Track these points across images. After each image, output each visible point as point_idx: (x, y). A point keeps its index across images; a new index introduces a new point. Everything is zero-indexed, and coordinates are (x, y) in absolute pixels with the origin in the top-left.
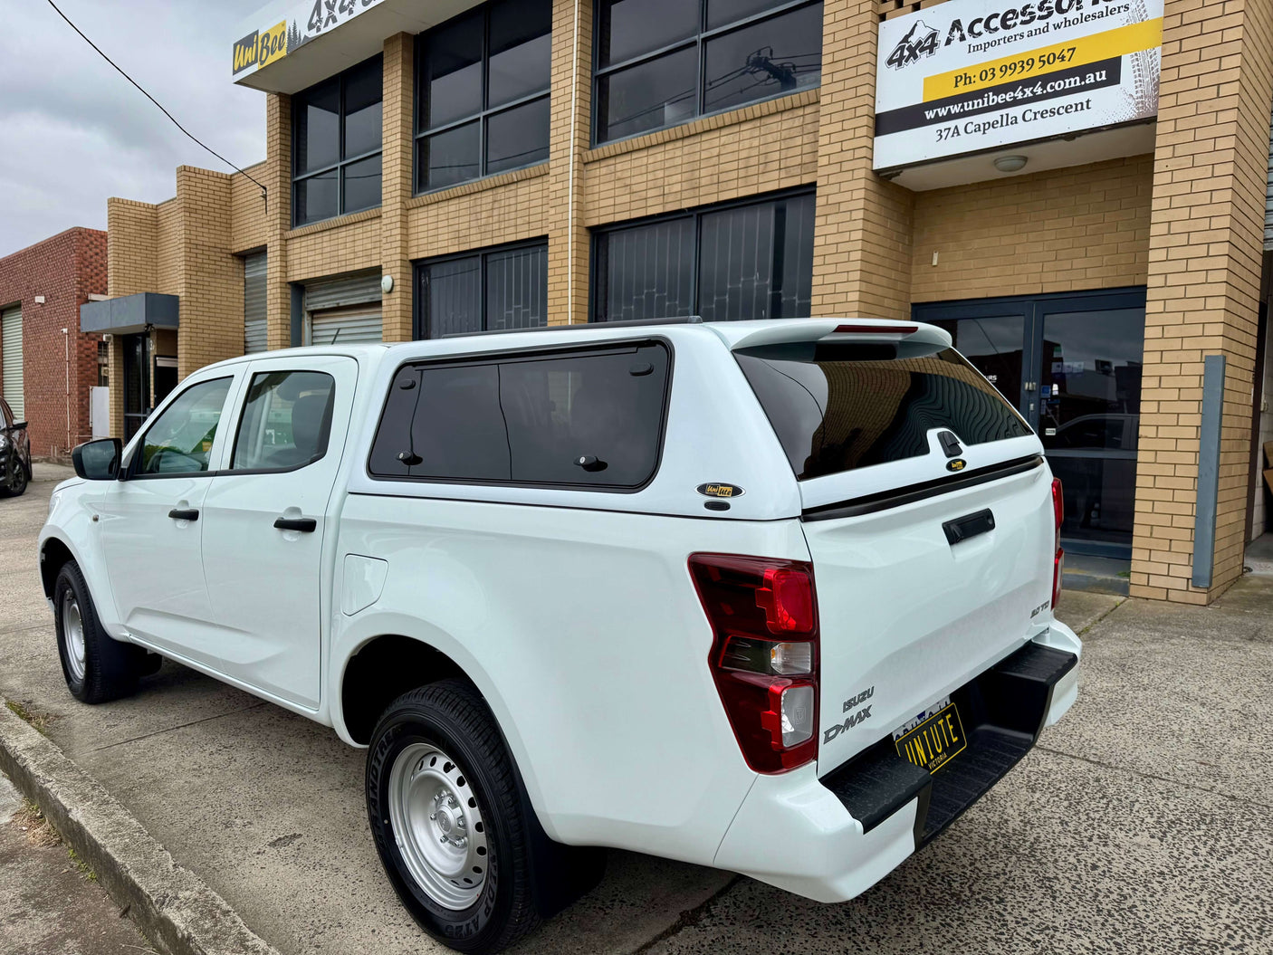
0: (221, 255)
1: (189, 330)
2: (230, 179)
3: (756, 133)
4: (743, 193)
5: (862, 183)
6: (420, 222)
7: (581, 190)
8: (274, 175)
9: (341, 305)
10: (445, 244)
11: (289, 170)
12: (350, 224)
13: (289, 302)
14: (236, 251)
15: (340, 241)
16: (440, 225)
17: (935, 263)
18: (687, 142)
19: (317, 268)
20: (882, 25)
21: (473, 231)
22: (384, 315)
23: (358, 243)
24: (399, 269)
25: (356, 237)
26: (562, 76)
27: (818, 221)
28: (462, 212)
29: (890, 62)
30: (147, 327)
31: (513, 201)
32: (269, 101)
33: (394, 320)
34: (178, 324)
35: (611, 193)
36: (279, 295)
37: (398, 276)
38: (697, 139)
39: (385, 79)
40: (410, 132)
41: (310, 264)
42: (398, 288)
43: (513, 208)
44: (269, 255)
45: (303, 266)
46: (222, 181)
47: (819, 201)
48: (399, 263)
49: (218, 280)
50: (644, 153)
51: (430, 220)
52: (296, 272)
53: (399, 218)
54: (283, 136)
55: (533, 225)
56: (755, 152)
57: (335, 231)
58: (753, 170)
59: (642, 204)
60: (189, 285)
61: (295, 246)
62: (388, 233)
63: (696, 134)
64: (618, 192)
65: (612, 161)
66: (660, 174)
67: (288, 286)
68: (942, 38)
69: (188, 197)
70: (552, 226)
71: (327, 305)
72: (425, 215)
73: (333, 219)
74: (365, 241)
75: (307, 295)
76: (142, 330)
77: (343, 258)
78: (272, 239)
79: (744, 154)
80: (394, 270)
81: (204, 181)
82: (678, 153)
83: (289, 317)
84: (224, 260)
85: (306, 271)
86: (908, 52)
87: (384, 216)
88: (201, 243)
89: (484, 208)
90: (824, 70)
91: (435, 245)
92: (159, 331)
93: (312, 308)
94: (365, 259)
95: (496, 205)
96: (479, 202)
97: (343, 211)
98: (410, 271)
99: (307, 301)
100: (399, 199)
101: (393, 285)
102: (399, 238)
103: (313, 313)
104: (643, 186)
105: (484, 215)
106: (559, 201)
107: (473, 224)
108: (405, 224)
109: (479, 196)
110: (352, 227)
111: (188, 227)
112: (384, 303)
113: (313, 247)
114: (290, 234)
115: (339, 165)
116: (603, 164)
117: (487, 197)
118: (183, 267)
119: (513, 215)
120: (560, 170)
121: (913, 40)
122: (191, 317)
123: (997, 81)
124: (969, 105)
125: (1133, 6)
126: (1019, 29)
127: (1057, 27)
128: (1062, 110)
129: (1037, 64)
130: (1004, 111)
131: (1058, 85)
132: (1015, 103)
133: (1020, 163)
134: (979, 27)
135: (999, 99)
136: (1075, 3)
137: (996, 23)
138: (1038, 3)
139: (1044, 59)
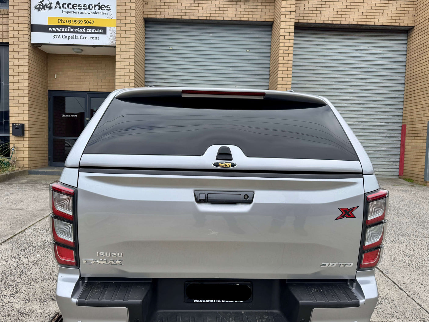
5: (27, 47)
17: (55, 78)
27: (10, 57)
29: (36, 8)
47: (10, 50)
68: (53, 6)
86: (42, 6)
90: (10, 4)
121: (44, 3)
123: (72, 24)
124: (63, 30)
125: (109, 14)
126: (78, 10)
127: (89, 13)
128: (91, 38)
129: (84, 23)
130: (75, 34)
131: (90, 31)
132: (77, 32)
133: (80, 51)
134: (65, 6)
135: (73, 30)
136: (93, 7)
137: (70, 6)
138: (83, 5)
139: (86, 22)
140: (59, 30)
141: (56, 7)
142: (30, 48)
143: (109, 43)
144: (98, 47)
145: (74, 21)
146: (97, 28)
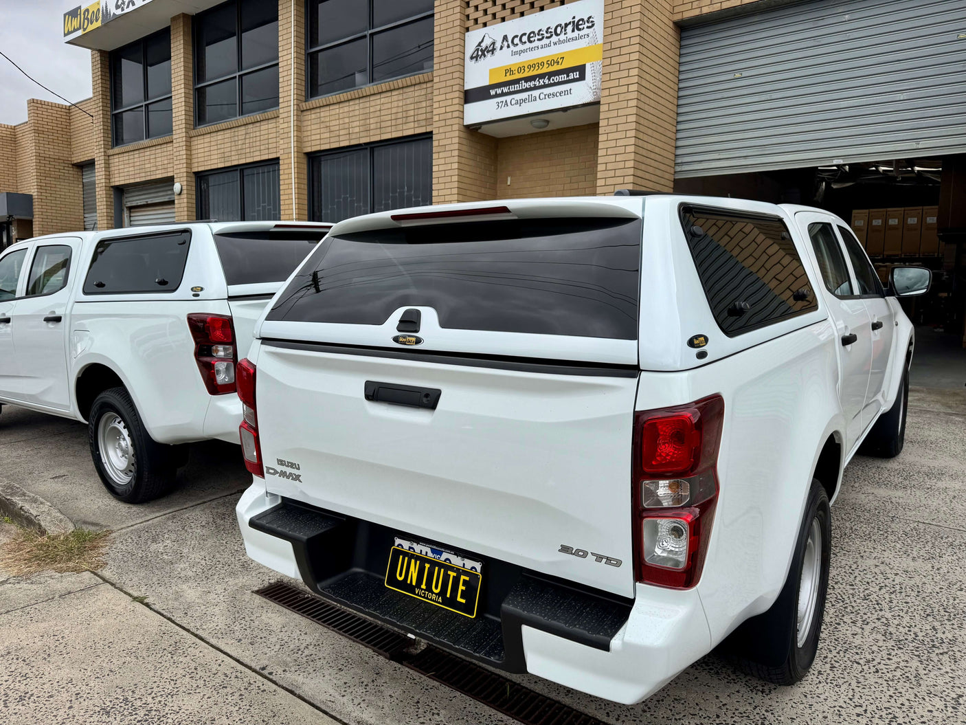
0: (64, 165)
1: (41, 220)
2: (69, 109)
3: (401, 97)
4: (395, 135)
5: (457, 134)
6: (199, 146)
7: (299, 129)
8: (98, 109)
9: (149, 202)
10: (216, 161)
11: (109, 105)
12: (152, 146)
13: (113, 200)
14: (75, 162)
15: (146, 158)
16: (212, 148)
17: (509, 183)
18: (361, 101)
19: (131, 177)
20: (467, 34)
21: (233, 153)
22: (176, 210)
23: (158, 160)
24: (185, 179)
25: (157, 156)
26: (285, 53)
27: (435, 156)
28: (226, 140)
29: (472, 58)
30: (9, 217)
31: (258, 134)
32: (92, 55)
33: (182, 214)
34: (33, 216)
35: (318, 131)
36: (104, 196)
37: (185, 183)
38: (367, 99)
39: (172, 46)
40: (191, 83)
41: (126, 174)
42: (185, 192)
43: (258, 139)
44: (96, 167)
45: (121, 175)
46: (63, 110)
47: (435, 143)
48: (185, 175)
49: (62, 184)
50: (337, 106)
51: (206, 145)
52: (116, 179)
53: (184, 143)
54: (104, 81)
55: (271, 151)
56: (400, 110)
57: (142, 151)
58: (400, 121)
59: (337, 139)
60: (40, 187)
61: (115, 161)
62: (177, 154)
63: (366, 96)
64: (322, 130)
65: (318, 110)
66: (347, 120)
67: (111, 189)
68: (498, 45)
69: (36, 122)
70: (282, 152)
71: (139, 203)
72: (202, 141)
73: (141, 142)
74: (163, 158)
75: (126, 195)
76: (5, 220)
77: (148, 170)
78: (99, 155)
79: (394, 111)
80: (182, 179)
81: (49, 111)
82: (357, 107)
83: (113, 211)
84: (66, 168)
85: (123, 178)
86: (482, 52)
87: (175, 141)
88: (48, 156)
89: (240, 138)
90: (436, 60)
91: (209, 163)
92: (19, 220)
93: (129, 204)
94: (163, 171)
95: (248, 136)
96: (236, 134)
97: (148, 136)
98: (194, 179)
99: (126, 200)
100: (184, 130)
101: (181, 190)
102: (185, 157)
103: (130, 208)
104: (337, 128)
105: (240, 142)
106: (286, 135)
107: (233, 148)
108: (189, 147)
109: (236, 129)
110: (154, 148)
111: (38, 144)
112: (176, 202)
113: (127, 162)
114: (111, 152)
115: (144, 103)
116: (313, 112)
117: (242, 131)
118: (35, 174)
119: (258, 143)
120: (285, 115)
121: (484, 45)
122: (42, 210)
123: (526, 74)
124: (512, 88)
125: (591, 35)
126: (537, 43)
127: (555, 44)
128: (558, 94)
129: (546, 65)
130: (530, 93)
131: (556, 79)
132: (536, 88)
133: (545, 124)
134: (517, 40)
135: (527, 85)
136: (563, 30)
137: (525, 39)
138: (545, 29)
139: (549, 62)
140: (506, 90)
141: (501, 48)
142: (463, 135)
143: (588, 98)
144: (572, 110)
145: (530, 67)
146: (567, 71)
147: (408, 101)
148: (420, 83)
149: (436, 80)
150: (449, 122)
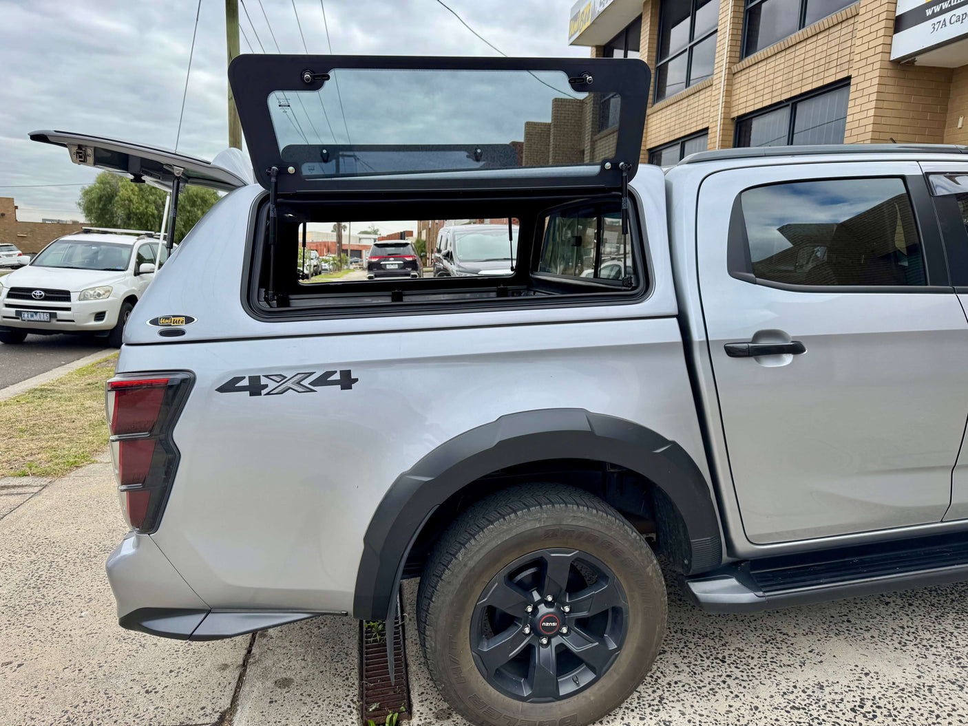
3: (826, 40)
4: (816, 85)
6: (653, 124)
7: (728, 94)
10: (663, 137)
16: (662, 124)
18: (788, 52)
21: (677, 126)
26: (724, 15)
27: (850, 104)
31: (698, 104)
35: (745, 93)
38: (793, 49)
43: (697, 109)
47: (852, 89)
51: (658, 121)
55: (702, 122)
56: (824, 55)
58: (821, 69)
59: (760, 99)
64: (749, 92)
65: (747, 71)
66: (771, 77)
70: (710, 121)
79: (818, 57)
82: (782, 60)
89: (683, 110)
91: (658, 139)
95: (688, 108)
98: (648, 155)
104: (762, 87)
105: (682, 115)
106: (716, 103)
107: (676, 122)
114: (595, 137)
116: (742, 73)
117: (685, 103)
119: (696, 114)
120: (718, 81)
142: (887, 73)
147: (833, 44)
148: (847, 19)
149: (862, 11)
150: (870, 60)
